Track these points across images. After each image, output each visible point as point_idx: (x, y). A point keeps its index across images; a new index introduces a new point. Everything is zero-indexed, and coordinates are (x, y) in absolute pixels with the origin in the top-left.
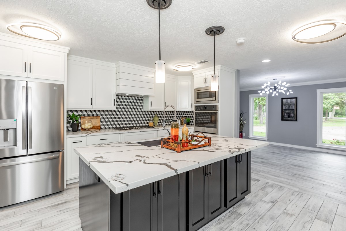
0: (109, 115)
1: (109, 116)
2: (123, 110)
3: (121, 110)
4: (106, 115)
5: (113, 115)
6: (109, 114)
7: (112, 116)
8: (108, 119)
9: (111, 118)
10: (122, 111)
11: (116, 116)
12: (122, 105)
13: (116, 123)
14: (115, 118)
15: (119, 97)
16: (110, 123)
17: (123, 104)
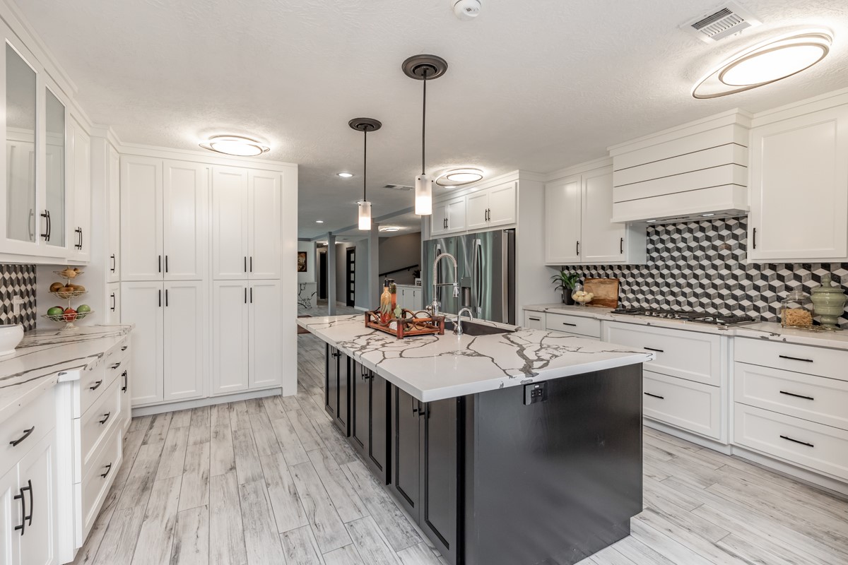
0: (642, 276)
1: (640, 280)
2: (681, 263)
3: (674, 263)
4: (633, 276)
5: (652, 276)
6: (641, 273)
7: (650, 280)
8: (639, 286)
9: (647, 284)
10: (679, 267)
11: (660, 280)
12: (679, 249)
13: (660, 297)
14: (657, 284)
15: (667, 228)
16: (643, 296)
17: (681, 245)
